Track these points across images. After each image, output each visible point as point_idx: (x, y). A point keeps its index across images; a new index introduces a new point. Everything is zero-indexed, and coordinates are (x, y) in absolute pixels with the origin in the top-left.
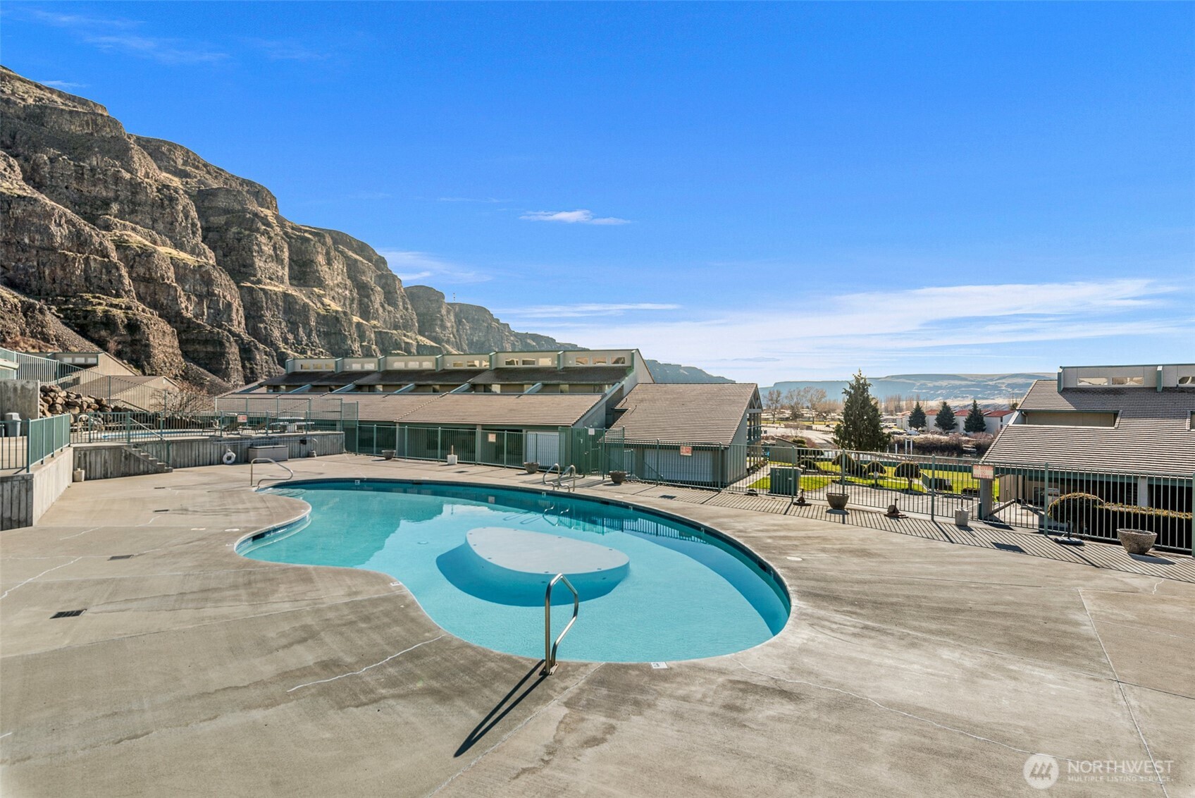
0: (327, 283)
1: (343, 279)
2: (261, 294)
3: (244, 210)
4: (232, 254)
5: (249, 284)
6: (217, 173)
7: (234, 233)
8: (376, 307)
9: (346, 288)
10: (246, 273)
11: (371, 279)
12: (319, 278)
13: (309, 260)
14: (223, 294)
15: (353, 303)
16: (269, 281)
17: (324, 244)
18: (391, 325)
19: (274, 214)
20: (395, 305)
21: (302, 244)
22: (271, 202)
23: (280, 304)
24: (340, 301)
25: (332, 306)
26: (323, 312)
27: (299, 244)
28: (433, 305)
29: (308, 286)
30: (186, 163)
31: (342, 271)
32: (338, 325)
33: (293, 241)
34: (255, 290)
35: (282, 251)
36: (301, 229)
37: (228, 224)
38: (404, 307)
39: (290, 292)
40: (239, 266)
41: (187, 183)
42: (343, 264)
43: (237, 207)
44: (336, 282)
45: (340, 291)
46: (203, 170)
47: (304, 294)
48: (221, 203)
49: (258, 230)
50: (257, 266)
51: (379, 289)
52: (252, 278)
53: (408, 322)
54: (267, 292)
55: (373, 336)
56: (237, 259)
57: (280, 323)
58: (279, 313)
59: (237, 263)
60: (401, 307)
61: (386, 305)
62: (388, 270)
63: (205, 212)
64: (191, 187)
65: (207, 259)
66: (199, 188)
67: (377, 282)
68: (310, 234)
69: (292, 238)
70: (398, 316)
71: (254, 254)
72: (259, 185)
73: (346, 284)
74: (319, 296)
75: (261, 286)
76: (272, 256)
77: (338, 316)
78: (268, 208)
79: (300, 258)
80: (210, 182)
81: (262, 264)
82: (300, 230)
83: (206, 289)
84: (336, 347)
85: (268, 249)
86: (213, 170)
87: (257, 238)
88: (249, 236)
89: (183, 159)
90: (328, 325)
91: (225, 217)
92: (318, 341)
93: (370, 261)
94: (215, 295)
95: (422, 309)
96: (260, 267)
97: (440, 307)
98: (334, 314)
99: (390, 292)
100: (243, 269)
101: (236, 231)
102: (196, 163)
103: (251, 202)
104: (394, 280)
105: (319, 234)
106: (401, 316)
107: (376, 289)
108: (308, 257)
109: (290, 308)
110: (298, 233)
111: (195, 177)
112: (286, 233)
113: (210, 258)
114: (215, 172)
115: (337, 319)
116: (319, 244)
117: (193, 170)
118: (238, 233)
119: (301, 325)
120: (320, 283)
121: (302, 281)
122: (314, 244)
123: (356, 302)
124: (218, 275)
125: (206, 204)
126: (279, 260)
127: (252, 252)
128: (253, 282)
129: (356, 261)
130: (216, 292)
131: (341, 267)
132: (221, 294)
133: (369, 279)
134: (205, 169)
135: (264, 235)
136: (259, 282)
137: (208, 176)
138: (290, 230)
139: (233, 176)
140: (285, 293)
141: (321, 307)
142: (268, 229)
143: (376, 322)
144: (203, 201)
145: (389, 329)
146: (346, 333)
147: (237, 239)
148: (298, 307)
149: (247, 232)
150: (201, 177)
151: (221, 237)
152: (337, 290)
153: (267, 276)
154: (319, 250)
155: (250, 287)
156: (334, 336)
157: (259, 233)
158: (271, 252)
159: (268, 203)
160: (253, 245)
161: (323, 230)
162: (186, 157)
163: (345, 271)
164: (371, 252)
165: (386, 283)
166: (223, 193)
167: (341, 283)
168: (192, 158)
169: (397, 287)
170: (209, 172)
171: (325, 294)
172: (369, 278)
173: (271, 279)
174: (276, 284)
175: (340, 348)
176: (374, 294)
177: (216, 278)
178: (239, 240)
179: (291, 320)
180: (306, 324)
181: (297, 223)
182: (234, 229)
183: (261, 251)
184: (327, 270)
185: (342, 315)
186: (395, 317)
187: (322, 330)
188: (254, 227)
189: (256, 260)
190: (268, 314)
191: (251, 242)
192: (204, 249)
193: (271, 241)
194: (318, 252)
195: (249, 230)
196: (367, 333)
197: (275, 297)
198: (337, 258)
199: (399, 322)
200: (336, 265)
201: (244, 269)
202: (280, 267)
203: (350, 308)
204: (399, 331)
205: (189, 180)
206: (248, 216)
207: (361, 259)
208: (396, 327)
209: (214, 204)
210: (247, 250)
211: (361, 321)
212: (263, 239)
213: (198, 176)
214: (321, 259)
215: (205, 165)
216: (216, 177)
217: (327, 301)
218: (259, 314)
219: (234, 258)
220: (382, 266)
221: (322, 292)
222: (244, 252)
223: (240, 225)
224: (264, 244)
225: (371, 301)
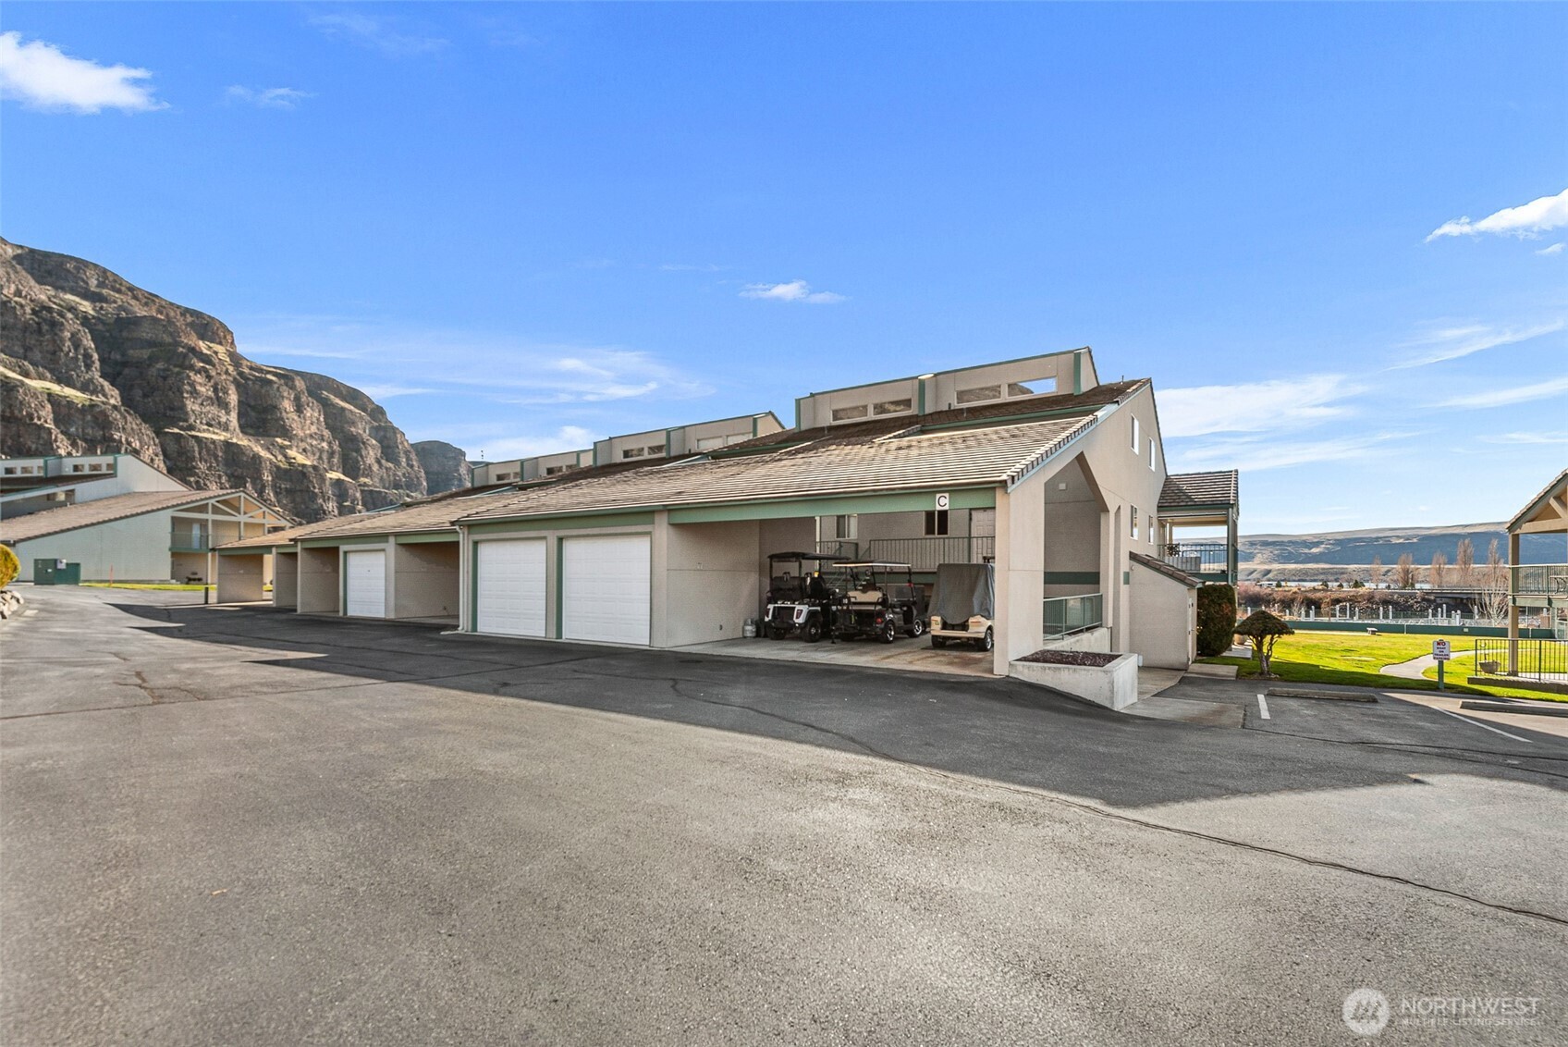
0: (294, 432)
1: (318, 429)
2: (193, 442)
3: (178, 344)
4: (154, 394)
5: (176, 430)
6: (149, 299)
7: (159, 370)
8: (368, 462)
9: (323, 440)
10: (174, 417)
11: (365, 432)
12: (284, 427)
13: (271, 405)
14: (127, 439)
15: (333, 457)
16: (206, 427)
17: (293, 388)
18: (390, 484)
19: (227, 350)
20: (397, 463)
21: (262, 387)
22: (225, 337)
23: (220, 454)
24: (314, 455)
25: (297, 459)
26: (284, 466)
27: (257, 387)
28: (450, 463)
29: (268, 436)
30: (101, 285)
31: (318, 419)
32: (305, 481)
33: (250, 382)
34: (184, 438)
35: (226, 393)
36: (262, 370)
37: (152, 359)
38: (408, 465)
39: (234, 440)
40: (165, 409)
41: (101, 308)
42: (319, 412)
43: (168, 339)
44: (308, 432)
45: (314, 443)
46: (127, 295)
47: (262, 446)
48: (144, 334)
49: (192, 367)
50: (189, 409)
51: (374, 442)
52: (181, 424)
53: (413, 480)
54: (201, 441)
55: (358, 495)
56: (161, 401)
57: (220, 477)
58: (218, 465)
59: (162, 406)
60: (404, 464)
61: (383, 462)
62: (387, 421)
63: (123, 343)
64: (107, 314)
65: (107, 398)
66: (118, 315)
67: (372, 435)
68: (274, 375)
69: (249, 379)
70: (400, 474)
71: (185, 395)
72: (209, 317)
73: (322, 436)
74: (282, 448)
75: (193, 433)
76: (211, 398)
77: (305, 470)
78: (220, 343)
79: (260, 402)
80: (136, 309)
81: (196, 407)
82: (260, 370)
83: (101, 433)
84: (303, 506)
85: (205, 390)
86: (143, 295)
87: (189, 377)
88: (178, 374)
89: (97, 280)
90: (291, 481)
91: (150, 350)
92: (273, 499)
93: (364, 410)
94: (114, 440)
95: (435, 468)
96: (193, 411)
97: (458, 465)
98: (300, 468)
99: (389, 447)
100: (168, 413)
101: (162, 367)
102: (118, 286)
103: (188, 335)
104: (395, 433)
105: (287, 377)
106: (404, 474)
107: (369, 442)
108: (269, 402)
109: (234, 460)
110: (257, 374)
111: (115, 302)
112: (241, 374)
113: (114, 397)
114: (146, 297)
115: (304, 474)
116: (285, 387)
117: (112, 293)
118: (164, 370)
119: (249, 480)
120: (286, 432)
121: (261, 430)
122: (278, 388)
123: (337, 456)
124: (119, 417)
125: (125, 334)
126: (224, 405)
127: (182, 393)
128: (182, 428)
129: (343, 409)
130: (115, 436)
131: (316, 415)
132: (123, 440)
133: (361, 432)
134: (129, 293)
135: (200, 373)
136: (191, 428)
137: (133, 302)
138: (246, 371)
139: (171, 304)
140: (227, 442)
141: (283, 459)
142: (207, 367)
143: (366, 480)
144: (121, 331)
145: (388, 489)
146: (316, 490)
147: (162, 377)
148: (245, 459)
149: (177, 370)
150: (123, 302)
151: (141, 373)
152: (309, 441)
153: (204, 422)
154: (285, 394)
155: (177, 433)
156: (299, 493)
157: (194, 370)
158: (211, 393)
159: (220, 338)
160: (184, 384)
161: (291, 371)
162: (103, 277)
163: (322, 419)
164: (365, 400)
165: (385, 437)
166: (149, 322)
167: (316, 433)
168: (111, 279)
169: (399, 441)
170: (135, 297)
171: (290, 446)
172: (362, 429)
173: (209, 424)
174: (216, 431)
175: (307, 508)
176: (366, 448)
177: (116, 420)
178: (165, 378)
179: (236, 474)
180: (257, 479)
181: (259, 362)
182: (160, 365)
183: (194, 393)
184: (296, 418)
185: (311, 469)
186: (395, 475)
187: (283, 486)
188: (187, 363)
189: (188, 402)
190: (202, 466)
191: (181, 381)
192: (102, 386)
193: (209, 381)
194: (283, 397)
195: (180, 366)
196: (351, 491)
197: (212, 446)
198: (311, 404)
199: (400, 480)
200: (308, 412)
201: (172, 413)
202: (223, 411)
203: (329, 462)
204: (401, 491)
205: (105, 305)
206: (181, 349)
207: (352, 408)
208: (397, 486)
209: (135, 335)
210: (175, 390)
211: (342, 477)
212: (199, 378)
213: (119, 300)
214: (287, 405)
215: (131, 289)
216: (146, 304)
217: (292, 453)
218: (190, 465)
219: (157, 399)
220: (380, 417)
221: (287, 443)
222: (170, 393)
223: (168, 360)
224: (200, 384)
225: (362, 456)
